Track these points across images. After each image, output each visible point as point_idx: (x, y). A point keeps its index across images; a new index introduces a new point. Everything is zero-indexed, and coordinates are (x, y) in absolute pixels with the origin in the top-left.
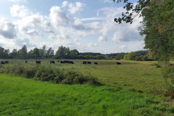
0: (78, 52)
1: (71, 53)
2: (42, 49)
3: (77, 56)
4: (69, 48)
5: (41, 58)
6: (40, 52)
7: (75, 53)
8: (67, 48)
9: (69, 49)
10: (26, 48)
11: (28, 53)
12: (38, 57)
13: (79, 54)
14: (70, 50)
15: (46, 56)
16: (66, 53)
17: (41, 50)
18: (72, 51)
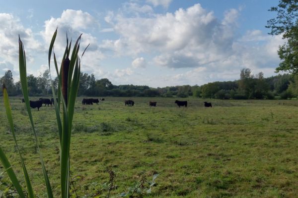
0: (110, 83)
1: (98, 85)
2: (42, 76)
3: (109, 91)
4: (93, 76)
5: (41, 94)
6: (38, 83)
7: (105, 85)
8: (89, 77)
9: (94, 78)
10: (12, 76)
11: (15, 84)
12: (34, 92)
13: (112, 86)
14: (96, 80)
15: (49, 91)
16: (87, 86)
17: (41, 79)
18: (99, 82)
